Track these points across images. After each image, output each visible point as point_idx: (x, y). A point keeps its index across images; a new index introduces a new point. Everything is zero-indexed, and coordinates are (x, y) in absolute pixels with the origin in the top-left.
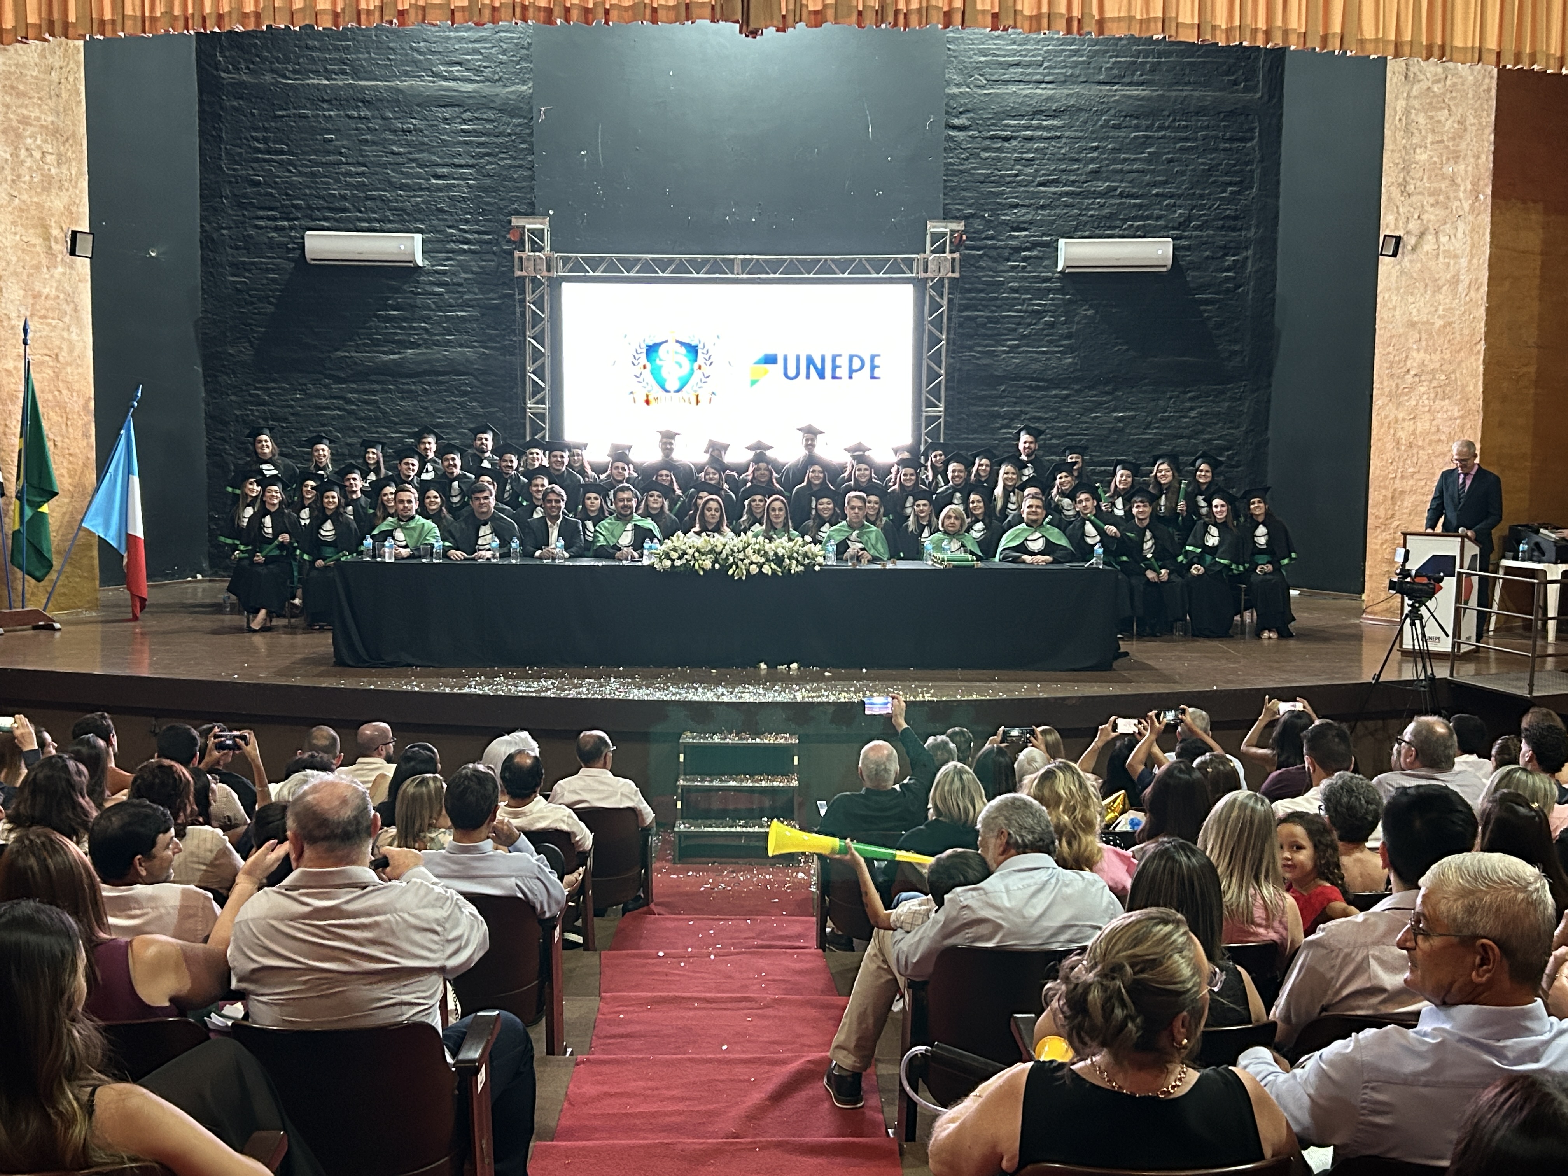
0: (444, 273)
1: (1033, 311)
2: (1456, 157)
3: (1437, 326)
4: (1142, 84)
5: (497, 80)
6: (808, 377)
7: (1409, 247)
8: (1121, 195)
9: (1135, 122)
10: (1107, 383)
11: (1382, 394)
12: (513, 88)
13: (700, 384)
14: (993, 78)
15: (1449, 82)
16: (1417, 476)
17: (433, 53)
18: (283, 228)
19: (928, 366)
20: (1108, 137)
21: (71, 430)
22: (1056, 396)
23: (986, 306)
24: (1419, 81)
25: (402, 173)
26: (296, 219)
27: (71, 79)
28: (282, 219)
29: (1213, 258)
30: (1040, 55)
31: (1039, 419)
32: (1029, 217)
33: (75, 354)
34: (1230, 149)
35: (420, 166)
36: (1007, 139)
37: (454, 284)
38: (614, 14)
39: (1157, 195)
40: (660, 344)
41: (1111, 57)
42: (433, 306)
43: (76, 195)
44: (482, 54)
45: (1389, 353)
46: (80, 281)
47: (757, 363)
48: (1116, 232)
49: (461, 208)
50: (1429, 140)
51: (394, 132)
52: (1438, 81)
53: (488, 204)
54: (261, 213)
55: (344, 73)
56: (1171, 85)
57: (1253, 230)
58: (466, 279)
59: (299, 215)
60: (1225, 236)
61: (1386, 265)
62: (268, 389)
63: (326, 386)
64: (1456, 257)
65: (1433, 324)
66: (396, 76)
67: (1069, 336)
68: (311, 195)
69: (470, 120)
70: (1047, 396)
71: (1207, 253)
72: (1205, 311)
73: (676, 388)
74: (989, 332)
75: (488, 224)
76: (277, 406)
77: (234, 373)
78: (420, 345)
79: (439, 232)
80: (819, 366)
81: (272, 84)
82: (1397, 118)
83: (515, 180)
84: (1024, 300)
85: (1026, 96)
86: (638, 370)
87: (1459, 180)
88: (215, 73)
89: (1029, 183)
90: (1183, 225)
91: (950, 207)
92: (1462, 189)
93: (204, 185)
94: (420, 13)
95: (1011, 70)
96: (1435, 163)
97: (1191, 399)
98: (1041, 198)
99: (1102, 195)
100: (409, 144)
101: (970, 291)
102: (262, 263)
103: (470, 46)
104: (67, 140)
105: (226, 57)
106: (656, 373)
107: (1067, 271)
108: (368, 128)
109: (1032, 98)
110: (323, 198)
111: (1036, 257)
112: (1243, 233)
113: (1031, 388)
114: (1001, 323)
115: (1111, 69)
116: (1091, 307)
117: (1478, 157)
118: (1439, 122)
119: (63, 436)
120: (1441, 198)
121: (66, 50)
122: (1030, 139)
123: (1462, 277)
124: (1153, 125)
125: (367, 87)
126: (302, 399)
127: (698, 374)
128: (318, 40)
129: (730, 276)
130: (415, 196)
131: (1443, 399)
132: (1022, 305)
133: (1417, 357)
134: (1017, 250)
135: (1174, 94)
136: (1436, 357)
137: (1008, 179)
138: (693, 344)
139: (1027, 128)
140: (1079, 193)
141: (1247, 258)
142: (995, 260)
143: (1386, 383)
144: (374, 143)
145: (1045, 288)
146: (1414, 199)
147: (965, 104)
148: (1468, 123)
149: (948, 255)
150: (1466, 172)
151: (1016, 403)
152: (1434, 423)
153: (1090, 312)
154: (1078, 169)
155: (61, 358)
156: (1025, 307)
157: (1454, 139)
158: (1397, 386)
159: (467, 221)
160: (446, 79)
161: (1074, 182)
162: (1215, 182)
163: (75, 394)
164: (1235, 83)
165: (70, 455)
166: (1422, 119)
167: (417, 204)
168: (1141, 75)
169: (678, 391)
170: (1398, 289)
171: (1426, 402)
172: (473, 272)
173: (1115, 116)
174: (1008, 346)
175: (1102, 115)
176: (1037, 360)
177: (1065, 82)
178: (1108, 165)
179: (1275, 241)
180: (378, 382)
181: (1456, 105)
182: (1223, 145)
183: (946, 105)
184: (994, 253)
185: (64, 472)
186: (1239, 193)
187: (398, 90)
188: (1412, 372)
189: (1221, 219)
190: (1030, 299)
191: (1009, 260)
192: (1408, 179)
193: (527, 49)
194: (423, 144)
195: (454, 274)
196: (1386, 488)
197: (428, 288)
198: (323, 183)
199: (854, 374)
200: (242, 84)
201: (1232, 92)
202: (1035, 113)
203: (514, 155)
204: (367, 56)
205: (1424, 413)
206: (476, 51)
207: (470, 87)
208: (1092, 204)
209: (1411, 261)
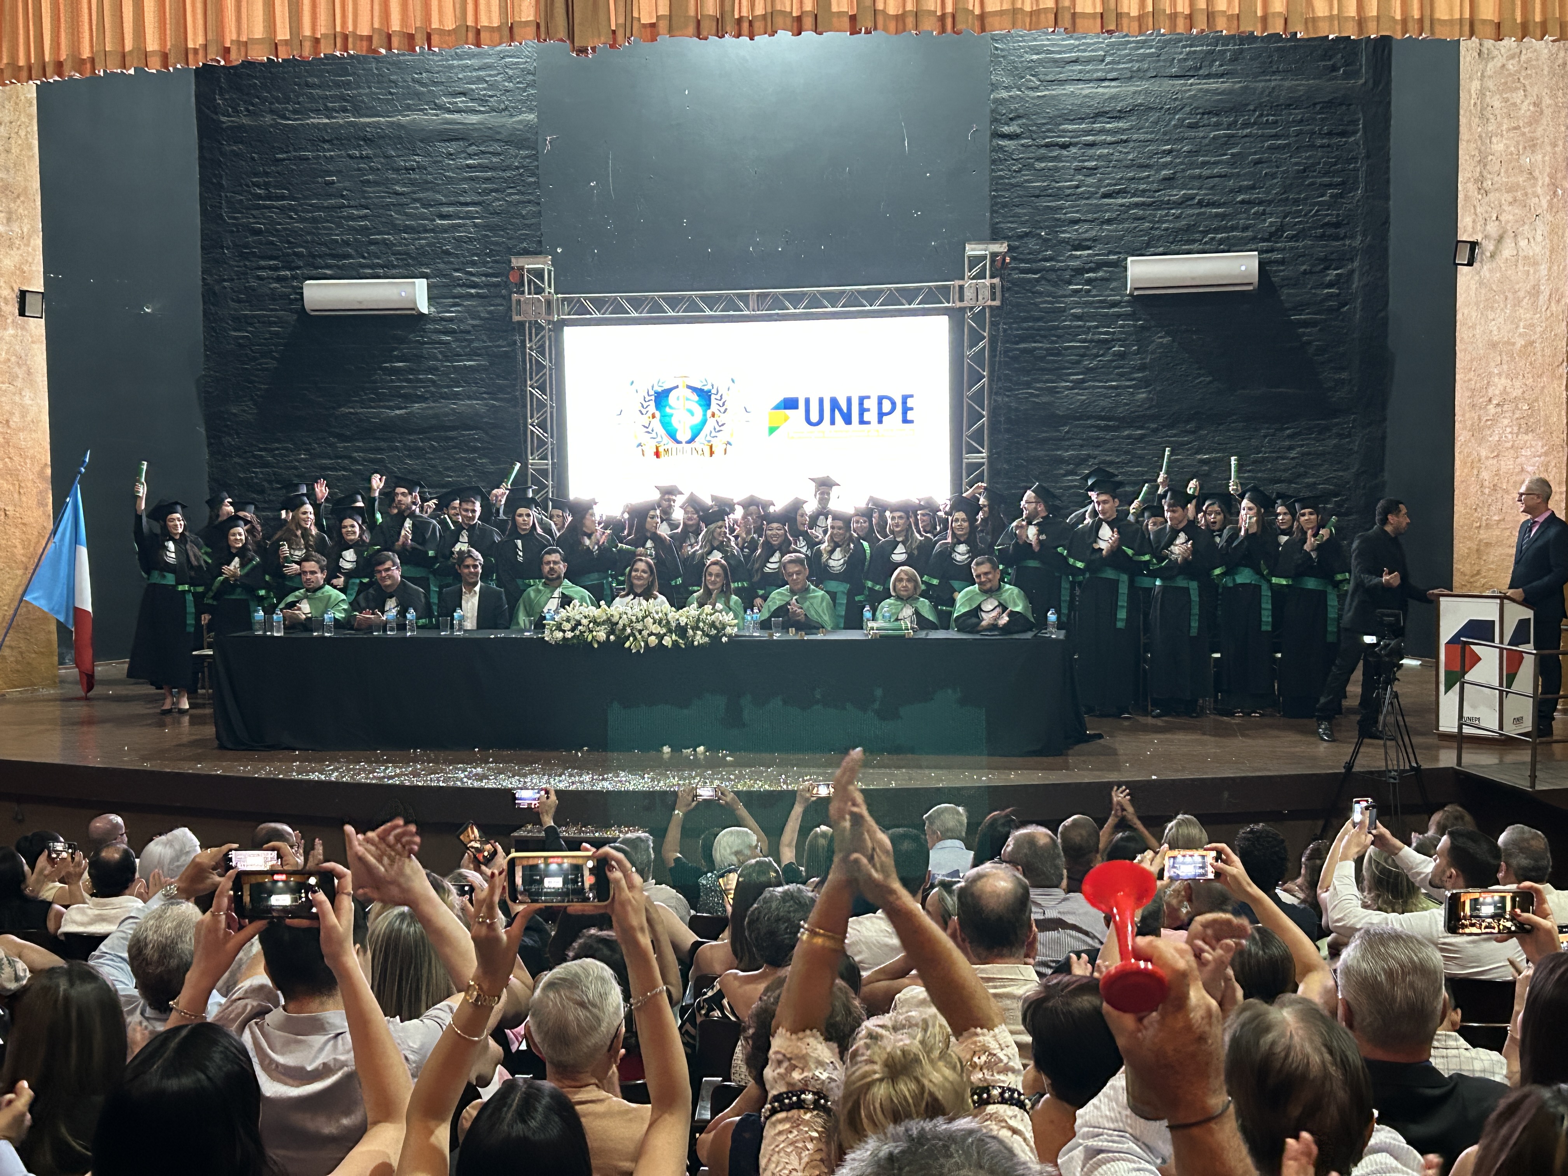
0: (451, 320)
1: (1100, 341)
2: (1532, 145)
3: (1518, 346)
4: (1222, 76)
5: (504, 110)
6: (833, 422)
7: (1488, 254)
8: (1200, 204)
9: (1215, 119)
10: (1187, 422)
11: (1464, 428)
12: (520, 117)
13: (714, 434)
14: (1049, 78)
15: (1523, 58)
16: (1502, 525)
17: (435, 84)
18: (284, 279)
19: (969, 406)
20: (1184, 139)
21: (24, 499)
22: (1129, 437)
23: (1045, 337)
24: (1493, 58)
25: (406, 214)
26: (299, 268)
27: (22, 133)
28: (284, 268)
29: (1311, 273)
30: (1101, 49)
31: (1111, 463)
32: (1094, 233)
33: (29, 419)
34: (1329, 146)
35: (424, 206)
36: (1065, 146)
37: (462, 332)
38: (435, 39)
39: (1243, 202)
40: (670, 390)
41: (1184, 47)
42: (440, 357)
43: (28, 253)
44: (487, 82)
45: (1470, 380)
46: (33, 342)
47: (777, 408)
48: (1195, 246)
49: (468, 249)
50: (1505, 127)
51: (397, 170)
52: (1512, 57)
53: (497, 244)
54: (263, 263)
55: (345, 110)
56: (1256, 76)
57: (1359, 238)
58: (473, 326)
59: (301, 264)
60: (1326, 246)
61: (1464, 275)
62: (273, 450)
63: (331, 445)
64: (1536, 264)
65: (1514, 344)
66: (398, 111)
67: (1142, 368)
68: (313, 241)
69: (475, 155)
70: (1118, 437)
71: (1304, 267)
72: (1304, 334)
73: (688, 437)
74: (1049, 366)
75: (495, 265)
76: (281, 468)
77: (238, 434)
78: (427, 399)
79: (445, 276)
80: (845, 408)
81: (271, 126)
82: (1472, 102)
83: (523, 217)
84: (1089, 328)
85: (1085, 96)
86: (645, 420)
87: (1536, 173)
88: (215, 117)
89: (1091, 195)
90: (1274, 235)
91: (1002, 225)
92: (1540, 183)
93: (204, 237)
94: (243, 49)
95: (1068, 68)
96: (1512, 154)
97: (1290, 437)
98: (1106, 211)
99: (1178, 204)
100: (413, 183)
101: (1025, 320)
102: (265, 316)
103: (474, 74)
104: (18, 197)
105: (226, 100)
106: (665, 424)
107: (1136, 293)
108: (371, 168)
109: (1093, 98)
110: (325, 244)
111: (1102, 279)
112: (1347, 242)
113: (1100, 428)
114: (1064, 355)
115: (1185, 60)
116: (1168, 334)
117: (1554, 145)
118: (1514, 104)
119: (15, 506)
120: (1519, 194)
121: (17, 104)
122: (1092, 145)
123: (1542, 288)
124: (1235, 122)
125: (368, 124)
126: (306, 459)
127: (711, 423)
128: (317, 77)
129: (746, 313)
130: (419, 239)
131: (1526, 433)
132: (1087, 333)
133: (1500, 383)
134: (1079, 271)
135: (1261, 85)
136: (1518, 384)
137: (1068, 191)
138: (706, 388)
139: (1088, 133)
140: (1150, 205)
141: (1352, 271)
142: (1055, 284)
143: (1467, 415)
144: (376, 183)
145: (1113, 315)
146: (1492, 196)
147: (1016, 109)
148: (1544, 104)
149: (987, 282)
150: (1544, 162)
151: (1082, 446)
152: (1519, 461)
153: (1165, 340)
154: (1148, 177)
155: (11, 423)
156: (1090, 336)
157: (1530, 124)
158: (1480, 419)
159: (473, 264)
160: (449, 111)
161: (1144, 191)
162: (1310, 185)
163: (28, 461)
164: (1334, 68)
165: (24, 524)
166: (1497, 104)
167: (422, 246)
168: (1221, 65)
169: (689, 442)
170: (1477, 304)
171: (1510, 436)
172: (481, 319)
173: (1190, 113)
174: (1071, 382)
175: (1175, 113)
176: (1106, 396)
177: (1131, 77)
178: (1183, 170)
179: (1386, 249)
180: (384, 440)
181: (1532, 85)
182: (1319, 142)
183: (993, 111)
184: (1053, 276)
185: (17, 542)
186: (1341, 195)
187: (400, 126)
188: (1495, 402)
189: (1322, 226)
190: (1097, 327)
191: (1070, 283)
192: (1485, 174)
193: (534, 75)
194: (427, 182)
195: (461, 320)
196: (1470, 538)
197: (434, 337)
198: (325, 228)
199: (885, 418)
200: (241, 127)
201: (1330, 80)
202: (1098, 115)
203: (523, 189)
204: (367, 91)
205: (1507, 449)
206: (480, 80)
207: (474, 119)
208: (1167, 215)
209: (1490, 271)
